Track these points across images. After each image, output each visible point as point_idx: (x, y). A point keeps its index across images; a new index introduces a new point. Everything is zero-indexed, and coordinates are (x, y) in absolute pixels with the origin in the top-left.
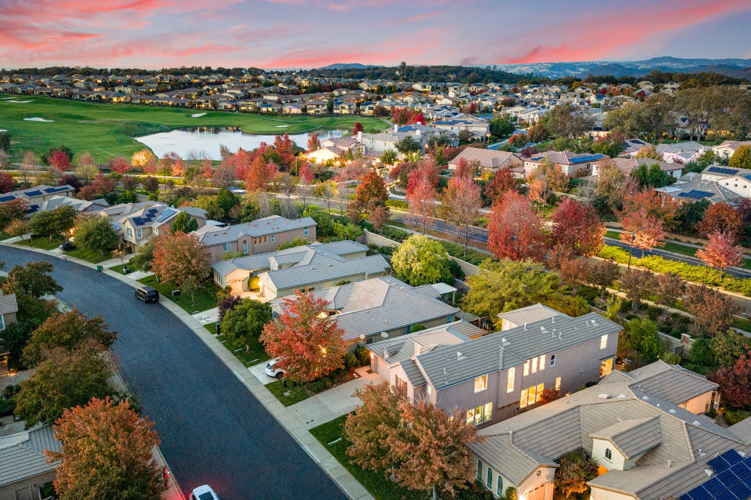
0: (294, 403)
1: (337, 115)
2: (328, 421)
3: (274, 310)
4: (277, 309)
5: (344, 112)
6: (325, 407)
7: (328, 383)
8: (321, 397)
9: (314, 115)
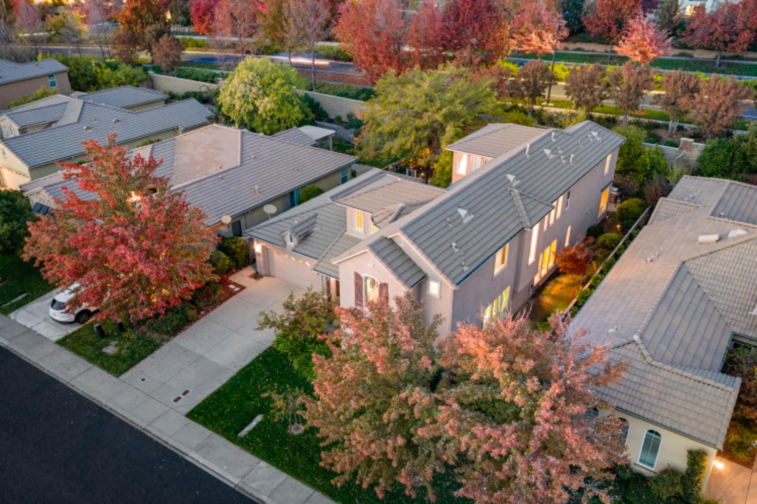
0: (132, 366)
2: (217, 386)
3: (34, 200)
4: (40, 196)
6: (199, 358)
7: (191, 313)
8: (186, 340)
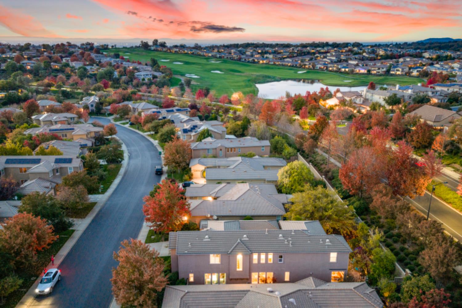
1: (392, 75)
5: (398, 73)
9: (375, 75)
